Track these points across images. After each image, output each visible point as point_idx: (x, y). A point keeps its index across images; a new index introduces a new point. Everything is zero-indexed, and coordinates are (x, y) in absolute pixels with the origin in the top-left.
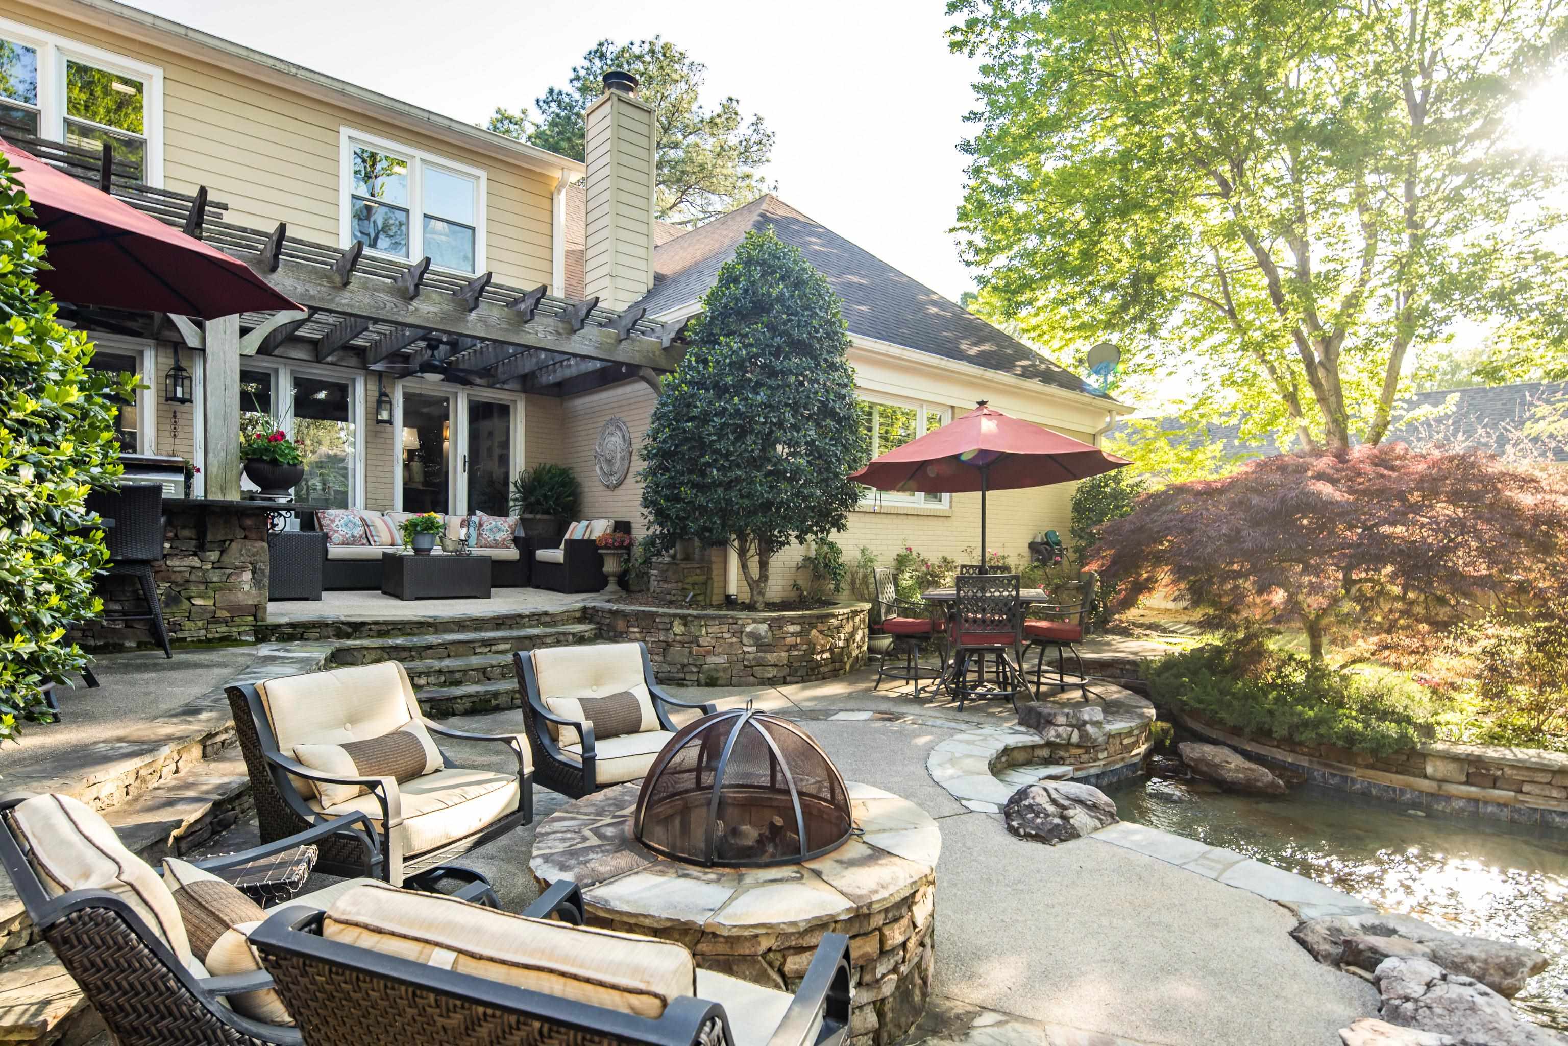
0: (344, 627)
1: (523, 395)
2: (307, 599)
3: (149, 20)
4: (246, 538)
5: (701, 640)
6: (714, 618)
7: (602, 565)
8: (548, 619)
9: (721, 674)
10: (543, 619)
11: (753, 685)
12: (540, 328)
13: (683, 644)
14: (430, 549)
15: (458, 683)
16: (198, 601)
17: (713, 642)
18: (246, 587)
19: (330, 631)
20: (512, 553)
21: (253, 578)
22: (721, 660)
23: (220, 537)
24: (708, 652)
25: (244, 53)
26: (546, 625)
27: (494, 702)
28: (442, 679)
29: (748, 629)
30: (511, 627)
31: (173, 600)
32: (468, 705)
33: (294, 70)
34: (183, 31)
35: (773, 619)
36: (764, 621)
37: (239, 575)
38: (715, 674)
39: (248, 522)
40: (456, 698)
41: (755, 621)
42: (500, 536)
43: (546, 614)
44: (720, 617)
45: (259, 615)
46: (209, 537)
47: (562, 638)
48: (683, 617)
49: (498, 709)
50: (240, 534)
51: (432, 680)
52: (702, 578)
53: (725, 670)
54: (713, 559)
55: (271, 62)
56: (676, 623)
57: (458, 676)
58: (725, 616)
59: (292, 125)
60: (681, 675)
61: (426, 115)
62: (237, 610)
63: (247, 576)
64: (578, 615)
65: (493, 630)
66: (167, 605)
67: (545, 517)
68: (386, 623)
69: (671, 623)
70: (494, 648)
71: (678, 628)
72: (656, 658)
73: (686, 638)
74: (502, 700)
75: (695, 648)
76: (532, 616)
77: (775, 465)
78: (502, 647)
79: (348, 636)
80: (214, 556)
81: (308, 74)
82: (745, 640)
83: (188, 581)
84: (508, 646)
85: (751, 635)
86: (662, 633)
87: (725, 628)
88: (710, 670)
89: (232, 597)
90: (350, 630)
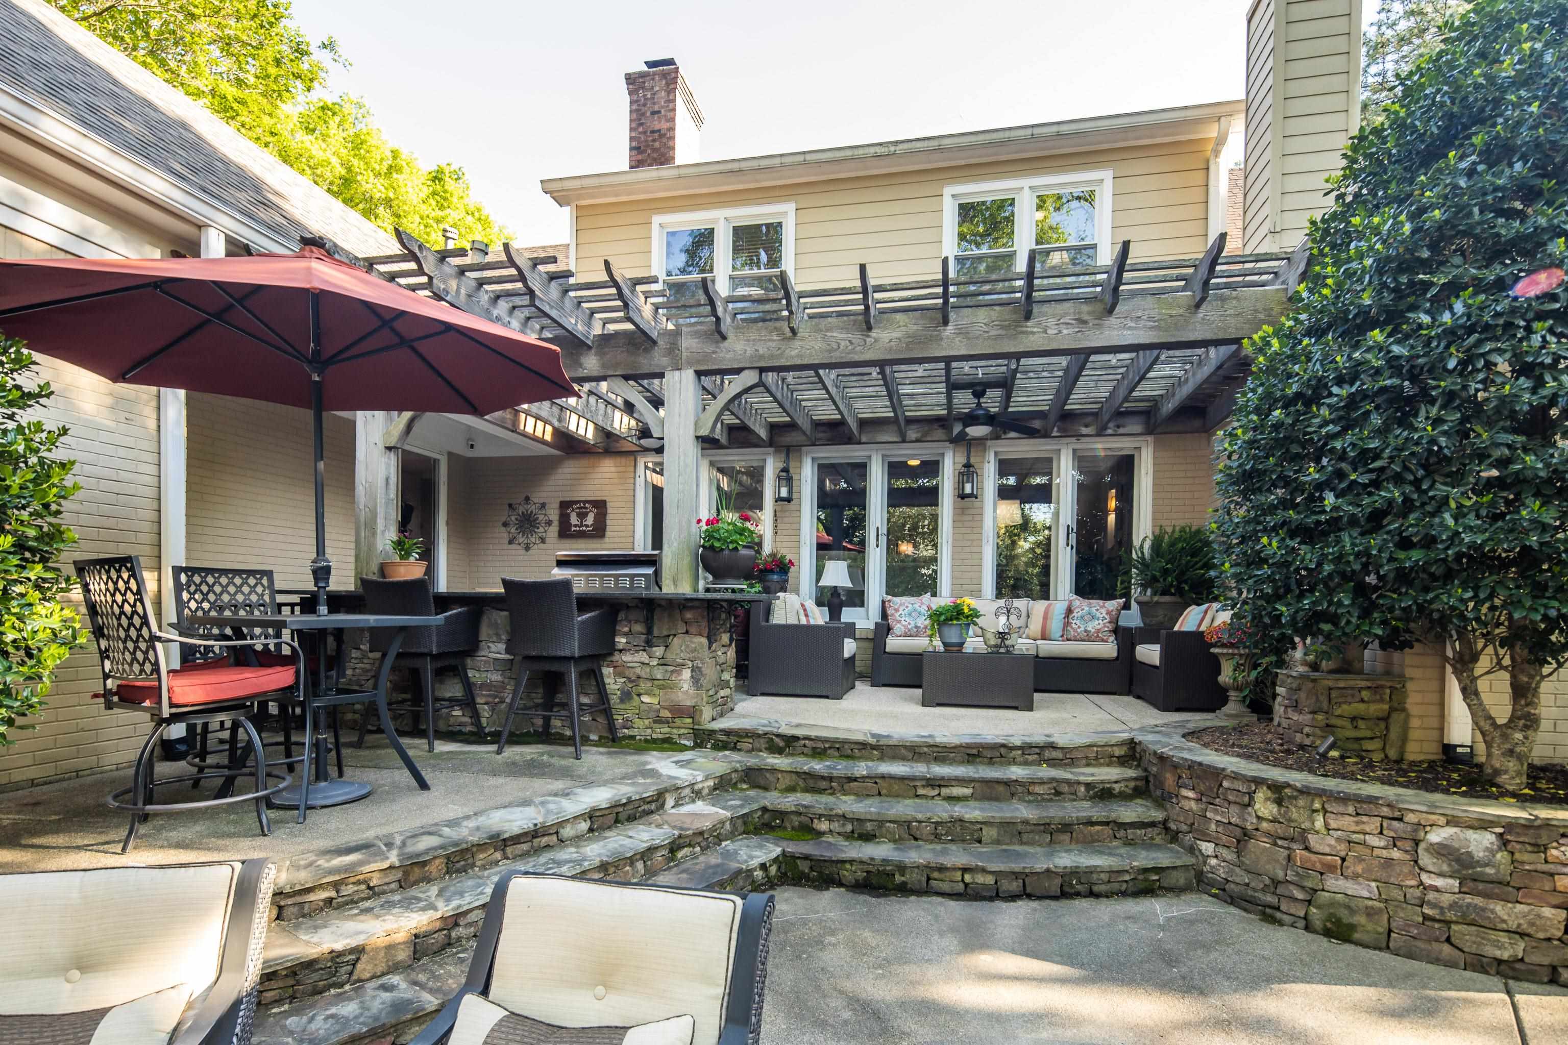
0: (776, 740)
1: (1150, 439)
2: (827, 697)
3: (777, 161)
4: (687, 632)
5: (1312, 840)
6: (1344, 799)
7: (1218, 672)
8: (1058, 754)
9: (1361, 919)
10: (1047, 754)
11: (1451, 964)
12: (1052, 322)
13: (1274, 838)
14: (961, 645)
15: (868, 837)
16: (645, 699)
17: (1342, 849)
18: (686, 687)
19: (762, 743)
20: (1108, 649)
21: (692, 677)
22: (1364, 890)
23: (665, 633)
24: (1331, 868)
25: (849, 153)
26: (1053, 763)
27: (898, 878)
28: (849, 828)
29: (1435, 837)
30: (991, 762)
31: (626, 696)
32: (860, 875)
33: (892, 149)
34: (801, 158)
35: (1511, 826)
36: (1484, 824)
37: (679, 673)
38: (1344, 914)
39: (689, 615)
40: (843, 862)
41: (1452, 821)
42: (1092, 626)
43: (1052, 746)
44: (1358, 799)
45: (697, 717)
46: (656, 632)
47: (1065, 788)
48: (1278, 790)
49: (904, 890)
50: (682, 628)
51: (835, 826)
52: (1377, 709)
53: (1370, 913)
54: (1409, 672)
55: (872, 150)
56: (1260, 796)
57: (869, 826)
58: (1372, 800)
59: (897, 207)
60: (1270, 899)
61: (1029, 132)
62: (679, 712)
63: (686, 674)
64: (1118, 752)
65: (962, 763)
66: (622, 701)
67: (1167, 599)
68: (825, 740)
69: (1251, 794)
70: (945, 791)
71: (1264, 806)
72: (1225, 853)
73: (1280, 830)
74: (913, 878)
75: (1299, 853)
76: (1026, 748)
77: (1502, 463)
78: (957, 791)
79: (780, 751)
80: (659, 651)
81: (906, 146)
82: (1426, 860)
83: (639, 677)
84: (967, 791)
85: (1442, 851)
86: (1234, 809)
87: (1373, 824)
88: (1333, 904)
89: (673, 696)
90: (782, 744)
